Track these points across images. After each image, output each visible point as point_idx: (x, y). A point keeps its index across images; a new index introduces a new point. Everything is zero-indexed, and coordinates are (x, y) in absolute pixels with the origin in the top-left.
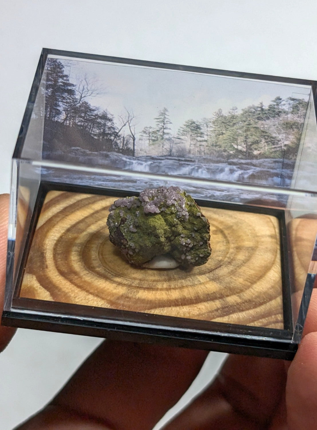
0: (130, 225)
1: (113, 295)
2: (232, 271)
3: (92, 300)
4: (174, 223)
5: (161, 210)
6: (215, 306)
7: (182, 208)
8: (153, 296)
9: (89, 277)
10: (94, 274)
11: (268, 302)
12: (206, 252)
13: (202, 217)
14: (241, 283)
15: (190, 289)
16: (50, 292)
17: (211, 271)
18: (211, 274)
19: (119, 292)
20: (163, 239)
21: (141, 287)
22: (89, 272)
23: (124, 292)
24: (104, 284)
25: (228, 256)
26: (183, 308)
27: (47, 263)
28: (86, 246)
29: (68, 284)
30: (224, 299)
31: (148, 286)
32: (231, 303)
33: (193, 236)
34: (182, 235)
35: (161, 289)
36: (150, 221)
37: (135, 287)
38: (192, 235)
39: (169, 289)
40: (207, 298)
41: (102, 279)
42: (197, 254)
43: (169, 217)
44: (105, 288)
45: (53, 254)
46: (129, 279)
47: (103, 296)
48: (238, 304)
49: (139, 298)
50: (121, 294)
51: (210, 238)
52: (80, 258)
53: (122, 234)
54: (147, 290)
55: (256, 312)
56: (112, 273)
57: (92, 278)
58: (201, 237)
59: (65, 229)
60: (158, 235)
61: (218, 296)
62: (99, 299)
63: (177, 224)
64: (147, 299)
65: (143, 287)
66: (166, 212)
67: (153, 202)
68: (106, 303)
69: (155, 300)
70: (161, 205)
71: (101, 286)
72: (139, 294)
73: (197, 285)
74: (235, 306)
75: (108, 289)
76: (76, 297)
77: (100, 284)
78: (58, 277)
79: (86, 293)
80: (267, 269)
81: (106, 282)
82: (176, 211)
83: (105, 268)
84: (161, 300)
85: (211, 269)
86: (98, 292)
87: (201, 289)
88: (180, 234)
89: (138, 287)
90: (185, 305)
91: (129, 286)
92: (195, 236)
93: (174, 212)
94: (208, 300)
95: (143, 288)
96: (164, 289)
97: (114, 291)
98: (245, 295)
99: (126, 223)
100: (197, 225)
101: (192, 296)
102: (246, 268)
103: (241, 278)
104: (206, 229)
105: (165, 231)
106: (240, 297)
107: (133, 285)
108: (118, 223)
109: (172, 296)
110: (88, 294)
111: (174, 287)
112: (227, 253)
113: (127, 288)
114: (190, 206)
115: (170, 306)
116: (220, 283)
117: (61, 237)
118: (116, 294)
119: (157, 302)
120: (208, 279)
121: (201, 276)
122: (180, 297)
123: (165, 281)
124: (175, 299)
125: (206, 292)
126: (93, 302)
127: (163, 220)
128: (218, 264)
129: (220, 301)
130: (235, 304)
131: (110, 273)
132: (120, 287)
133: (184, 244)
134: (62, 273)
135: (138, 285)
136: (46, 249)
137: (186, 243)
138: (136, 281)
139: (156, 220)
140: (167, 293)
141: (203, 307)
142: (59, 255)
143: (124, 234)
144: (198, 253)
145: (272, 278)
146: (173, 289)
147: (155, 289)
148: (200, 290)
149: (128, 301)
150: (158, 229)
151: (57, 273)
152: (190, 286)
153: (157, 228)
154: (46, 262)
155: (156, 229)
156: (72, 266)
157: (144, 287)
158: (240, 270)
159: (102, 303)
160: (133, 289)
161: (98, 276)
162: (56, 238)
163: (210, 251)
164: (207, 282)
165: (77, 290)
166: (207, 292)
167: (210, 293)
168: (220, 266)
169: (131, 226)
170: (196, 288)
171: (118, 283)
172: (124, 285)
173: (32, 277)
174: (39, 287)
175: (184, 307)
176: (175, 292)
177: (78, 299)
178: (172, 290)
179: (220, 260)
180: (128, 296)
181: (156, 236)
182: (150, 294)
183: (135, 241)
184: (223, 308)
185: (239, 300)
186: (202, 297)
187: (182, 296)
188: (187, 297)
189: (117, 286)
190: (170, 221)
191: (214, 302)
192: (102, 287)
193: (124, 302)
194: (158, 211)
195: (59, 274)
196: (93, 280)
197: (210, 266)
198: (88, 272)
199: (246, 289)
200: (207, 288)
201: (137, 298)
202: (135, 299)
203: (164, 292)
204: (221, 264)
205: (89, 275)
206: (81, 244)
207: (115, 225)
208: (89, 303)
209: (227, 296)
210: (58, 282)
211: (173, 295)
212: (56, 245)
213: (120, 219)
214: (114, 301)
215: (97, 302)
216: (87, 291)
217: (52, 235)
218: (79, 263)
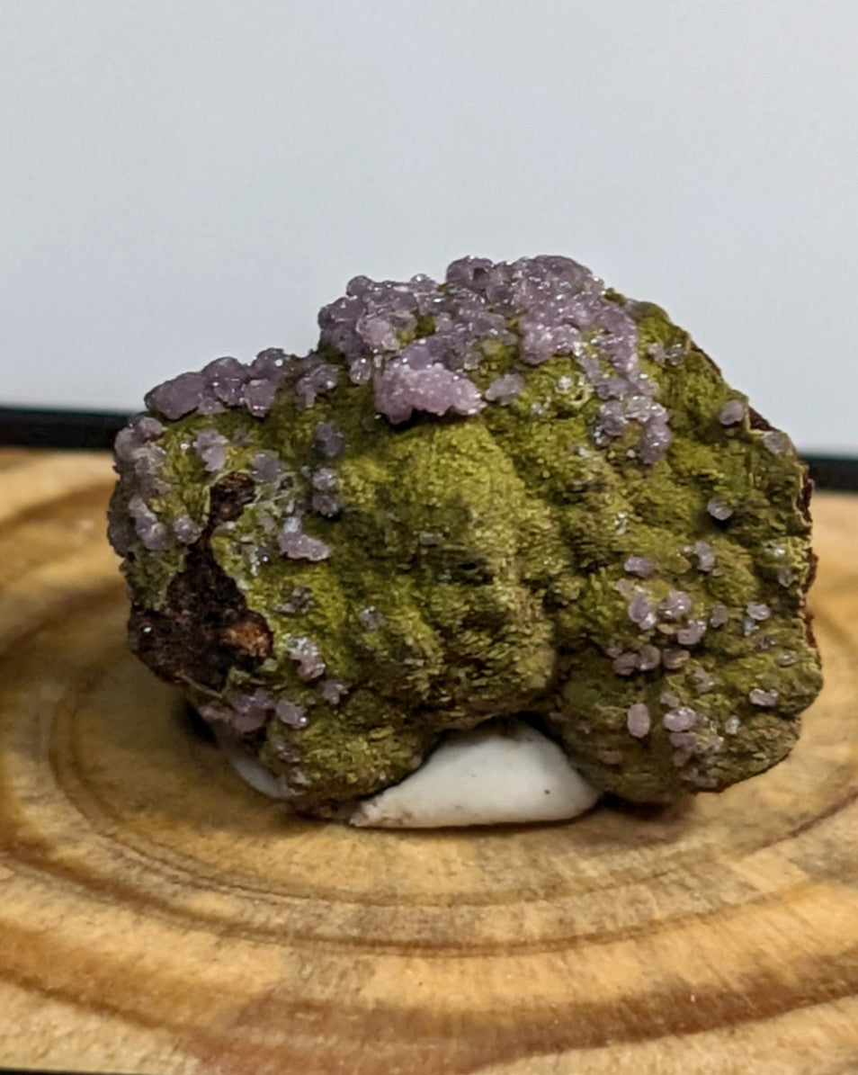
0: (280, 522)
1: (208, 995)
3: (70, 1035)
4: (579, 475)
5: (489, 394)
7: (623, 375)
8: (471, 990)
9: (17, 898)
10: (47, 883)
12: (790, 673)
13: (757, 432)
15: (704, 936)
17: (805, 828)
18: (811, 844)
19: (241, 977)
20: (507, 594)
21: (375, 944)
22: (17, 874)
23: (275, 977)
24: (130, 937)
26: (689, 1048)
31: (426, 935)
33: (707, 560)
34: (632, 564)
35: (517, 947)
36: (419, 474)
37: (343, 941)
38: (694, 559)
39: (563, 942)
40: (825, 981)
41: (112, 910)
42: (732, 692)
43: (542, 441)
44: (141, 956)
46: (287, 900)
47: (144, 1005)
49: (377, 1001)
50: (257, 986)
51: (813, 569)
53: (233, 583)
54: (423, 956)
56: (169, 871)
57: (43, 906)
58: (758, 571)
60: (483, 562)
62: (121, 1029)
63: (600, 486)
64: (436, 1009)
65: (395, 937)
66: (522, 406)
67: (432, 350)
68: (169, 1049)
69: (493, 1012)
70: (486, 360)
71: (110, 947)
72: (376, 978)
73: (736, 907)
75: (164, 965)
77: (107, 936)
79: (22, 996)
81: (137, 923)
82: (586, 398)
83: (118, 847)
84: (532, 1005)
85: (803, 816)
86: (101, 984)
87: (771, 931)
88: (618, 556)
89: (359, 942)
90: (694, 1027)
91: (303, 938)
92: (716, 566)
93: (578, 404)
95: (390, 943)
96: (534, 944)
97: (211, 974)
99: (250, 506)
100: (729, 485)
101: (729, 979)
104: (790, 510)
105: (520, 540)
107: (323, 930)
108: (195, 516)
109: (594, 979)
110: (35, 996)
111: (592, 929)
113: (289, 949)
114: (665, 371)
115: (599, 1042)
118: (221, 989)
119: (506, 1022)
120: (799, 875)
121: (748, 859)
122: (647, 985)
123: (529, 900)
124: (624, 999)
125: (811, 948)
126: (82, 1051)
127: (507, 465)
128: (838, 786)
131: (157, 872)
132: (243, 946)
133: (651, 619)
135: (355, 932)
137: (663, 619)
138: (338, 908)
139: (465, 462)
140: (560, 964)
141: (817, 1033)
143: (242, 585)
144: (742, 682)
146: (591, 938)
147: (471, 946)
148: (770, 939)
149: (316, 1029)
150: (480, 524)
152: (697, 921)
153: (475, 515)
155: (468, 519)
157: (403, 936)
159: (142, 1053)
160: (332, 953)
161: (80, 889)
163: (813, 667)
164: (798, 892)
166: (812, 944)
167: (832, 949)
168: (853, 796)
169: (292, 526)
170: (736, 926)
171: (219, 928)
172: (265, 934)
175: (696, 1040)
176: (607, 958)
178: (591, 951)
180: (304, 995)
181: (472, 566)
182: (453, 978)
183: (320, 622)
186: (790, 978)
187: (659, 978)
188: (694, 981)
189: (218, 945)
190: (551, 469)
192: (121, 958)
193: (291, 1032)
194: (470, 399)
196: (51, 914)
197: (788, 798)
200: (804, 922)
201: (371, 1006)
202: (358, 1009)
203: (535, 963)
204: (855, 784)
207: (170, 533)
208: (53, 1055)
211: (602, 979)
213: (207, 489)
214: (218, 1029)
215: (107, 1045)
216: (29, 984)
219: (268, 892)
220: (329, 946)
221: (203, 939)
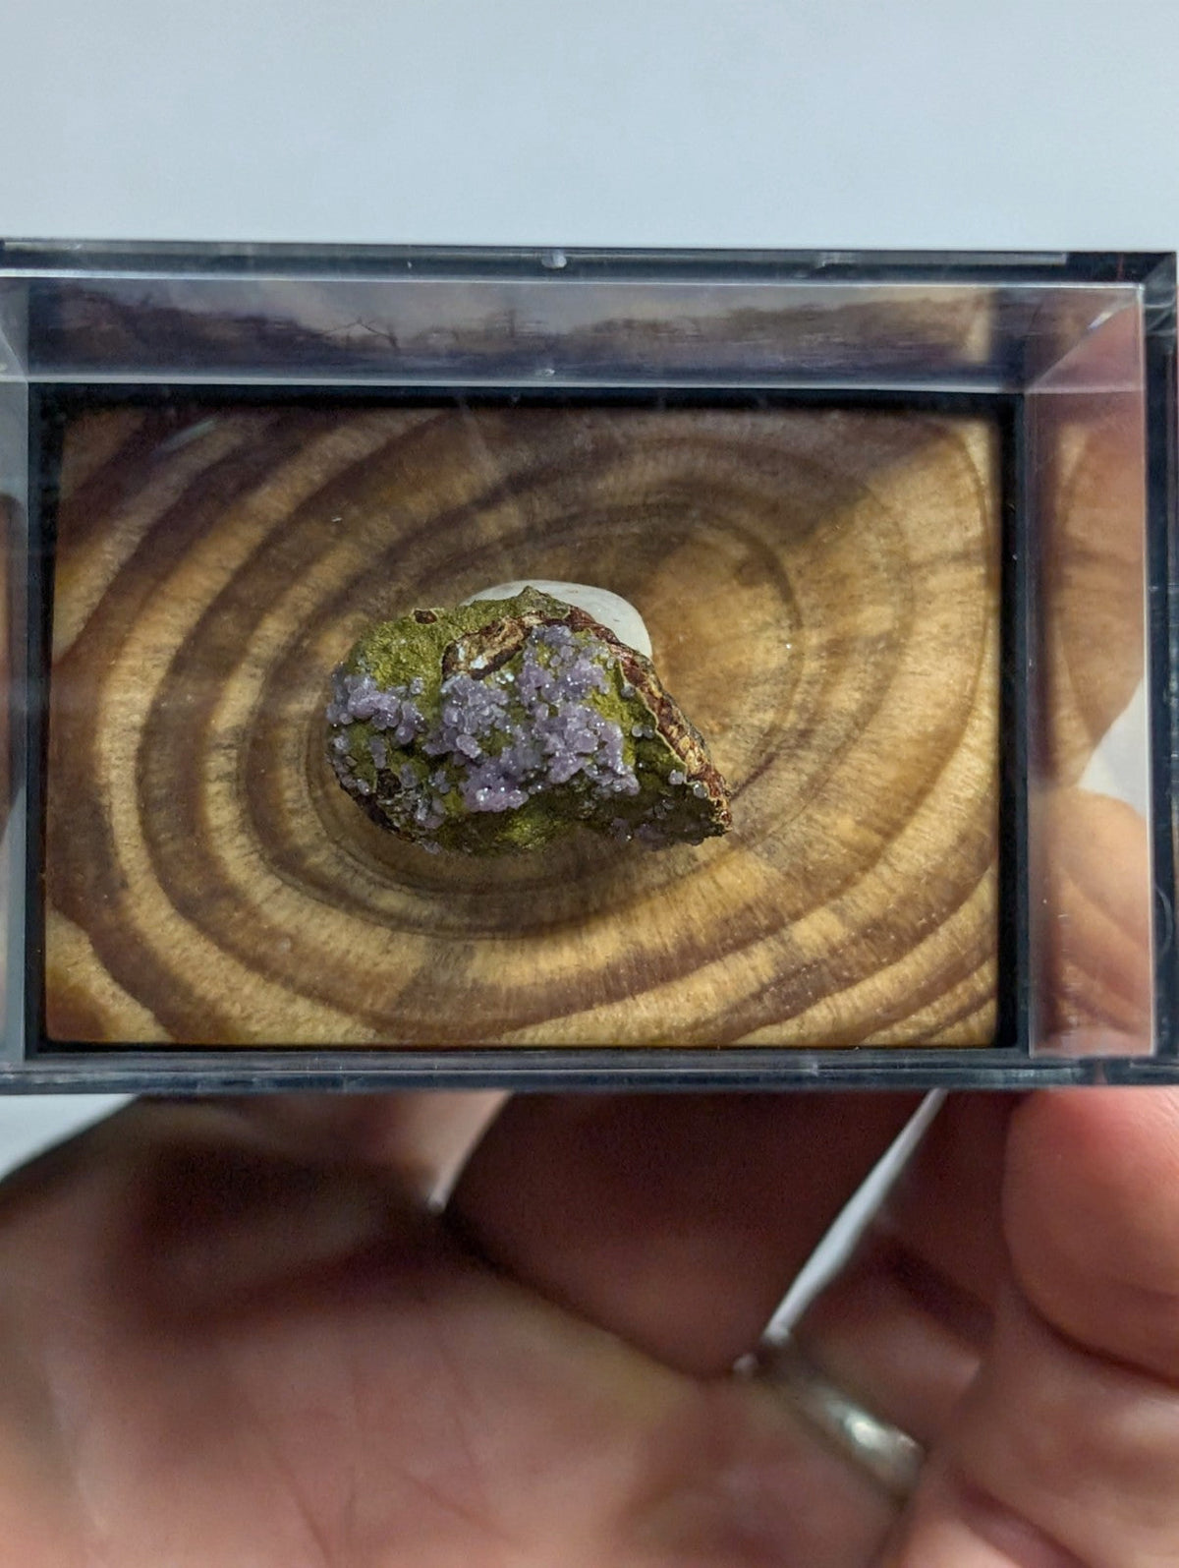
2: (814, 779)
6: (751, 975)
11: (944, 918)
14: (843, 843)
16: (151, 1010)
23: (419, 964)
25: (798, 698)
26: (638, 1005)
27: (123, 860)
30: (785, 933)
32: (811, 950)
45: (139, 808)
48: (833, 951)
52: (243, 812)
55: (901, 982)
59: (166, 657)
62: (335, 1015)
74: (824, 961)
75: (360, 958)
78: (171, 926)
80: (945, 744)
94: (726, 951)
97: (386, 964)
98: (860, 901)
102: (865, 756)
103: (845, 811)
106: (841, 913)
112: (795, 683)
116: (769, 852)
117: (155, 711)
118: (390, 977)
129: (770, 950)
130: (826, 955)
131: (362, 875)
134: (186, 908)
136: (108, 786)
145: (962, 795)
151: (165, 911)
152: (658, 892)
154: (117, 854)
156: (220, 858)
158: (844, 772)
162: (137, 719)
165: (249, 984)
168: (770, 760)
174: (111, 992)
175: (641, 999)
177: (259, 1021)
179: (766, 727)
185: (839, 932)
189: (391, 939)
191: (747, 955)
195: (173, 911)
199: (864, 869)
200: (719, 888)
204: (772, 749)
205: (283, 898)
209: (797, 916)
210: (178, 952)
212: (142, 755)
214: (386, 1012)
215: (327, 1025)
216: (288, 982)
217: (122, 703)
218: (241, 839)
220: (450, 934)
221: (384, 933)
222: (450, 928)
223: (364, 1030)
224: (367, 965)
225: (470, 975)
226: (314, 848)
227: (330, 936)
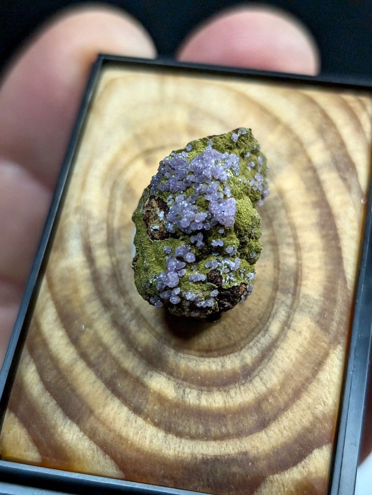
3: (330, 375)
6: (334, 181)
8: (316, 273)
9: (269, 377)
16: (313, 449)
19: (307, 327)
21: (295, 291)
22: (258, 375)
23: (309, 319)
24: (288, 351)
26: (342, 228)
27: (232, 452)
28: (185, 379)
29: (290, 414)
30: (317, 166)
31: (292, 278)
32: (326, 157)
35: (299, 258)
37: (294, 299)
39: (297, 247)
40: (316, 191)
44: (297, 350)
45: (207, 440)
46: (274, 309)
48: (328, 149)
49: (320, 296)
50: (312, 324)
52: (219, 390)
53: (233, 287)
54: (301, 281)
57: (273, 371)
59: (132, 416)
61: (310, 174)
62: (329, 361)
64: (323, 283)
65: (292, 286)
68: (335, 351)
69: (325, 270)
71: (292, 357)
72: (310, 294)
73: (283, 204)
74: (332, 152)
75: (301, 345)
76: (324, 402)
78: (271, 433)
79: (314, 384)
84: (323, 260)
86: (309, 362)
89: (294, 295)
90: (333, 225)
91: (292, 309)
94: (322, 190)
95: (295, 288)
96: (297, 254)
97: (306, 334)
101: (314, 212)
107: (288, 303)
108: (214, 289)
109: (313, 243)
110: (315, 381)
111: (291, 239)
113: (296, 313)
115: (339, 248)
117: (157, 425)
118: (313, 333)
122: (315, 231)
124: (322, 238)
126: (334, 373)
129: (323, 173)
130: (329, 152)
131: (259, 339)
132: (294, 324)
134: (263, 425)
135: (289, 295)
136: (192, 454)
138: (278, 297)
140: (306, 249)
141: (338, 198)
142: (210, 430)
146: (295, 240)
149: (331, 313)
151: (262, 435)
152: (289, 214)
154: (229, 455)
156: (240, 405)
157: (292, 284)
159: (336, 359)
160: (299, 303)
161: (266, 360)
162: (161, 434)
165: (307, 399)
171: (286, 328)
172: (289, 317)
173: (271, 482)
174: (301, 469)
175: (339, 226)
176: (304, 238)
177: (327, 398)
180: (317, 313)
182: (311, 276)
184: (339, 169)
185: (320, 146)
189: (294, 330)
191: (324, 182)
192: (298, 355)
193: (332, 320)
195: (263, 431)
196: (277, 370)
198: (257, 379)
200: (292, 189)
201: (322, 298)
202: (324, 302)
203: (305, 255)
206: (178, 387)
209: (309, 160)
210: (285, 432)
212: (179, 435)
214: (330, 337)
215: (332, 366)
216: (309, 380)
217: (151, 441)
218: (232, 393)
219: (270, 313)
220: (296, 303)
221: (290, 333)
222: (293, 303)
223: (338, 350)
224: (305, 343)
225: (317, 297)
226: (243, 358)
227: (288, 357)
